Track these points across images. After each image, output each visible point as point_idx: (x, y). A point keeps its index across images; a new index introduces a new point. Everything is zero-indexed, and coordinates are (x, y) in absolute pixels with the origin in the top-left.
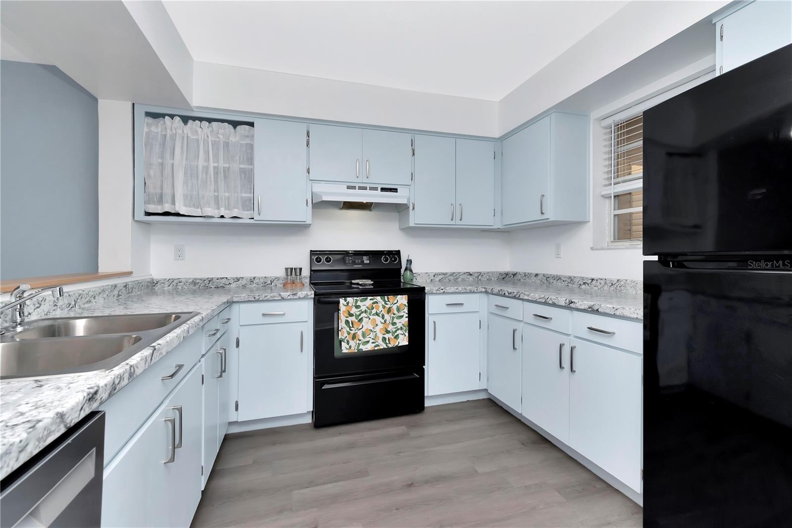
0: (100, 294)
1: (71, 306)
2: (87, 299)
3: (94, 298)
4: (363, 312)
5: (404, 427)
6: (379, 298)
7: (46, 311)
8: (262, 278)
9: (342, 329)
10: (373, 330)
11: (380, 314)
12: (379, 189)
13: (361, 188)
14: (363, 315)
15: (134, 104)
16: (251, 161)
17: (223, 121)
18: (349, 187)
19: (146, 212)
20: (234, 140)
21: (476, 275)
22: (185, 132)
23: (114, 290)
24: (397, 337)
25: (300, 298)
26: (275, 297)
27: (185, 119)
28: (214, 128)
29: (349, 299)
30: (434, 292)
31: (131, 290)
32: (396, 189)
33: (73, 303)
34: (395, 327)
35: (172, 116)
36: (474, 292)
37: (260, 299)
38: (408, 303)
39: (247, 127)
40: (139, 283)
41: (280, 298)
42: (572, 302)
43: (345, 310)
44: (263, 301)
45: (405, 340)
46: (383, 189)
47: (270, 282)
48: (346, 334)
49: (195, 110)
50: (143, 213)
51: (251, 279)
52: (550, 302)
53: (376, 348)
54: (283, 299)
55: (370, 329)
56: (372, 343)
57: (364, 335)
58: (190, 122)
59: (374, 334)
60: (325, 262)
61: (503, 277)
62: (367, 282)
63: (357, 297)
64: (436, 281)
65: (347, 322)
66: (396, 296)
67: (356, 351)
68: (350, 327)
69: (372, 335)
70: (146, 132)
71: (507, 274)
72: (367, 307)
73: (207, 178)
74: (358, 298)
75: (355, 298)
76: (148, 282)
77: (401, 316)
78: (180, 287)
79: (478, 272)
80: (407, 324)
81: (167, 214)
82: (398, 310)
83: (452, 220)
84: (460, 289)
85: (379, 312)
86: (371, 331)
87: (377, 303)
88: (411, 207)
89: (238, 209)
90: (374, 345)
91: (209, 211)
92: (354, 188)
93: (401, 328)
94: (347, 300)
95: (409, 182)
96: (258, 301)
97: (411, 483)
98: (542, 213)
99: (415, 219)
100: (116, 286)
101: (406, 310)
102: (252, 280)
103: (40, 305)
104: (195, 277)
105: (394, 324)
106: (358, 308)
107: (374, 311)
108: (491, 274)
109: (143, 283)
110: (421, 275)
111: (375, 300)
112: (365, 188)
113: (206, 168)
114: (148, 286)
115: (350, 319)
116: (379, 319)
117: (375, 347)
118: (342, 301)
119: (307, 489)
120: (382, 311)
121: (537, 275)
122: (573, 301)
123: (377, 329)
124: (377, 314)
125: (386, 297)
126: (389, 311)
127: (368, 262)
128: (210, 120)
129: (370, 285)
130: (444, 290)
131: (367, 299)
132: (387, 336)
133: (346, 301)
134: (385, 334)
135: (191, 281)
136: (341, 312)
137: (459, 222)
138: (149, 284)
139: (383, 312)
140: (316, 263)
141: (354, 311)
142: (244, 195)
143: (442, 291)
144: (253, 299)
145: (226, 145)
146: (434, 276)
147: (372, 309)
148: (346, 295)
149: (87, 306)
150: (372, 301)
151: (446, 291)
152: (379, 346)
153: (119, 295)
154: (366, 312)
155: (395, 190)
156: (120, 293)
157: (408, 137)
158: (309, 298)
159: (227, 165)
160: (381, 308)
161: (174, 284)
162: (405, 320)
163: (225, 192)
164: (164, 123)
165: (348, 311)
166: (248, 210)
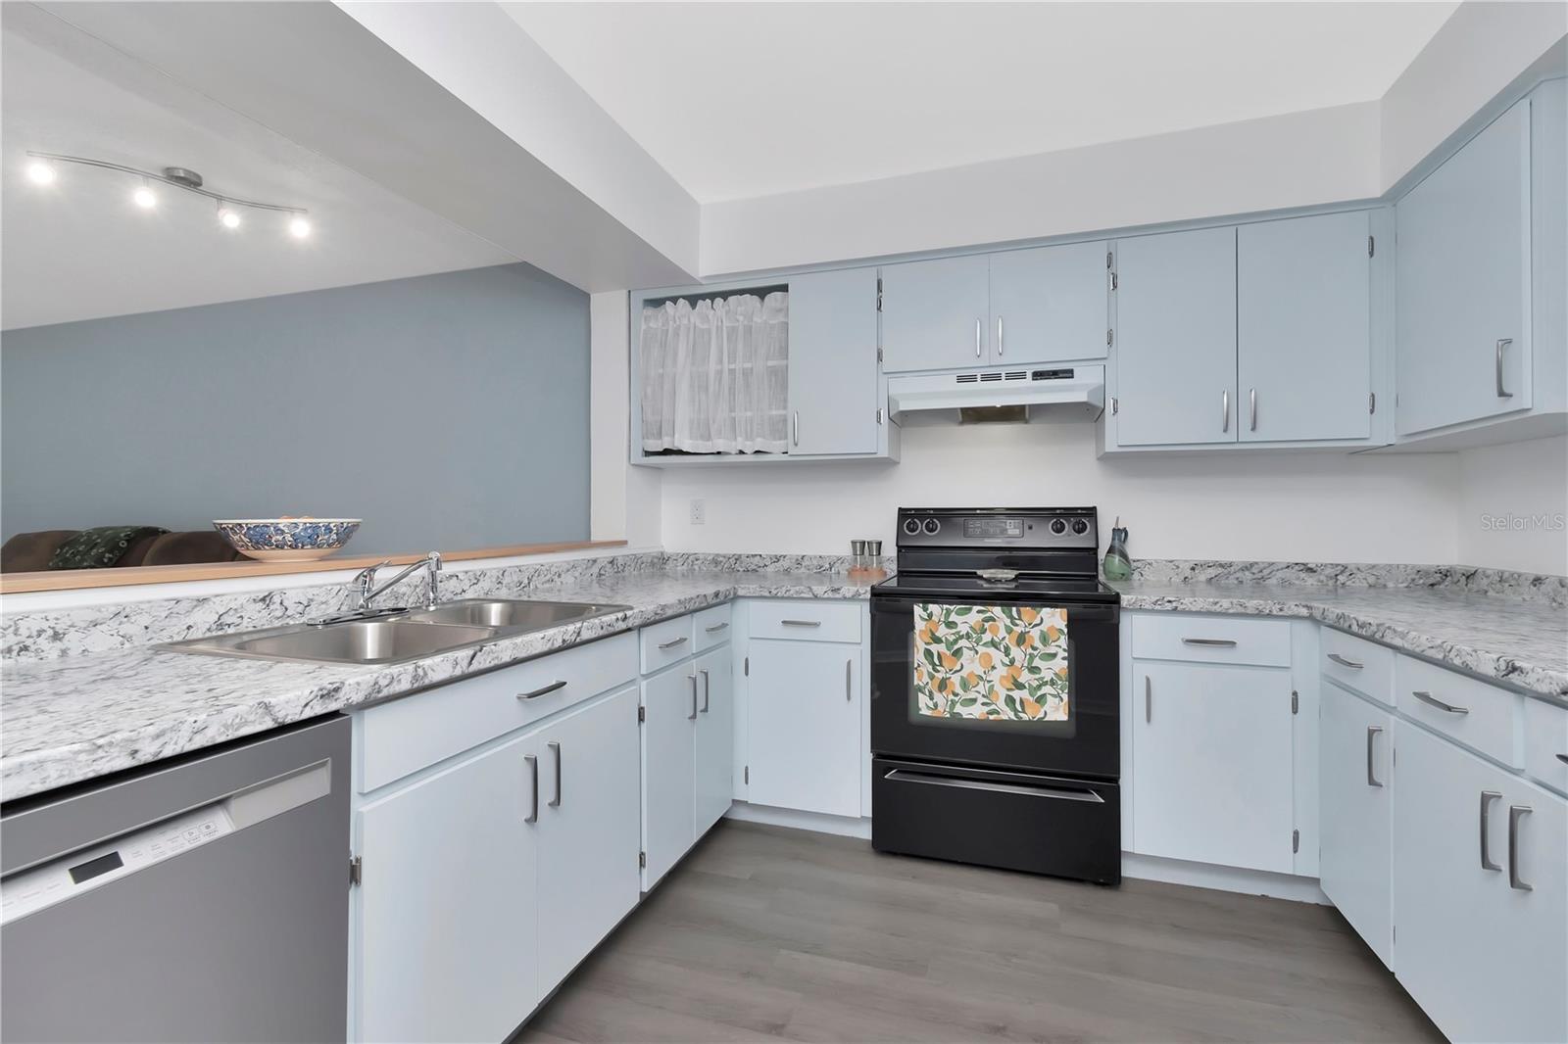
0: (568, 570)
1: (523, 585)
2: (547, 578)
3: (559, 576)
4: (962, 637)
5: (1055, 907)
6: (997, 611)
7: (486, 589)
8: (815, 557)
9: (919, 666)
10: (984, 676)
11: (1000, 644)
12: (1029, 375)
13: (986, 378)
14: (962, 643)
15: (629, 292)
16: (784, 352)
17: (741, 292)
18: (961, 379)
19: (646, 452)
20: (759, 321)
21: (1329, 571)
22: (692, 320)
23: (591, 567)
24: (1041, 700)
25: (845, 598)
26: (802, 592)
27: (693, 300)
28: (732, 307)
29: (933, 608)
30: (1147, 607)
31: (621, 568)
32: (1071, 371)
33: (526, 581)
34: (1037, 676)
35: (674, 300)
36: (1270, 616)
37: (779, 595)
38: (1068, 626)
39: (779, 294)
40: (637, 559)
41: (811, 596)
42: (1514, 669)
43: (924, 628)
44: (783, 598)
45: (1061, 709)
46: (1037, 375)
47: (828, 566)
48: (926, 679)
49: (703, 283)
50: (640, 452)
51: (797, 560)
52: (1457, 662)
53: (991, 717)
54: (816, 597)
55: (977, 673)
56: (983, 704)
57: (965, 685)
58: (700, 302)
59: (987, 685)
60: (925, 531)
61: (1432, 581)
62: (1000, 576)
63: (950, 604)
64: (1197, 582)
65: (928, 654)
66: (1038, 609)
67: (948, 715)
68: (934, 665)
69: (982, 688)
70: (645, 330)
71: (1445, 574)
72: (971, 627)
73: (719, 391)
74: (952, 607)
75: (945, 606)
76: (654, 557)
77: (1049, 654)
78: (696, 567)
79: (1337, 565)
80: (1064, 674)
81: (667, 452)
82: (1044, 639)
83: (1225, 430)
84: (1225, 603)
85: (997, 640)
86: (981, 678)
87: (994, 620)
88: (1109, 409)
89: (764, 437)
90: (986, 709)
91: (720, 445)
92: (972, 379)
93: (1052, 683)
94: (927, 609)
95: (1101, 349)
96: (775, 597)
97: (1001, 1025)
98: (1502, 394)
99: (1118, 433)
100: (595, 561)
101: (1063, 641)
102: (799, 561)
103: (478, 580)
104: (717, 552)
105: (1034, 670)
106: (953, 628)
107: (987, 637)
108: (1384, 573)
109: (644, 559)
110: (1155, 564)
111: (989, 614)
112: (997, 377)
113: (720, 373)
114: (653, 564)
115: (934, 648)
116: (997, 656)
117: (990, 713)
118: (918, 610)
119: (806, 955)
120: (1004, 638)
121: (1537, 581)
122: (1518, 664)
123: (995, 676)
124: (993, 644)
125: (1014, 609)
126: (1021, 640)
127: (1017, 532)
128: (725, 295)
129: (1008, 581)
130: (1174, 604)
131: (970, 609)
132: (1017, 694)
133: (925, 610)
134: (1011, 690)
135: (710, 558)
136: (917, 631)
137: (1246, 435)
138: (656, 560)
139: (1007, 640)
140: (907, 532)
141: (942, 631)
142: (774, 412)
143: (1169, 607)
144: (767, 594)
145: (749, 330)
146: (1193, 569)
147: (983, 633)
148: (928, 598)
149: (547, 585)
150: (982, 616)
151: (1181, 607)
152: (998, 713)
153: (600, 575)
154: (968, 636)
155: (1068, 374)
156: (602, 572)
157: (1100, 249)
158: (863, 600)
159: (748, 365)
160: (1002, 633)
161: (689, 561)
162: (1061, 665)
163: (746, 410)
164: (666, 311)
165: (931, 630)
166: (780, 439)
